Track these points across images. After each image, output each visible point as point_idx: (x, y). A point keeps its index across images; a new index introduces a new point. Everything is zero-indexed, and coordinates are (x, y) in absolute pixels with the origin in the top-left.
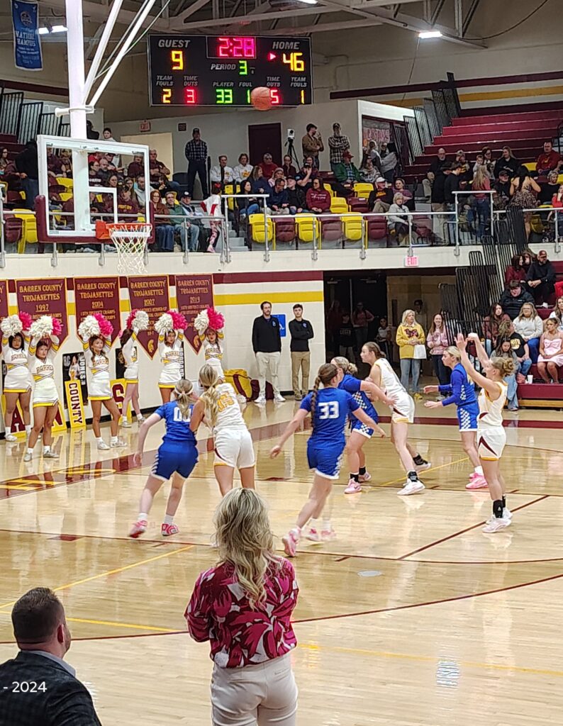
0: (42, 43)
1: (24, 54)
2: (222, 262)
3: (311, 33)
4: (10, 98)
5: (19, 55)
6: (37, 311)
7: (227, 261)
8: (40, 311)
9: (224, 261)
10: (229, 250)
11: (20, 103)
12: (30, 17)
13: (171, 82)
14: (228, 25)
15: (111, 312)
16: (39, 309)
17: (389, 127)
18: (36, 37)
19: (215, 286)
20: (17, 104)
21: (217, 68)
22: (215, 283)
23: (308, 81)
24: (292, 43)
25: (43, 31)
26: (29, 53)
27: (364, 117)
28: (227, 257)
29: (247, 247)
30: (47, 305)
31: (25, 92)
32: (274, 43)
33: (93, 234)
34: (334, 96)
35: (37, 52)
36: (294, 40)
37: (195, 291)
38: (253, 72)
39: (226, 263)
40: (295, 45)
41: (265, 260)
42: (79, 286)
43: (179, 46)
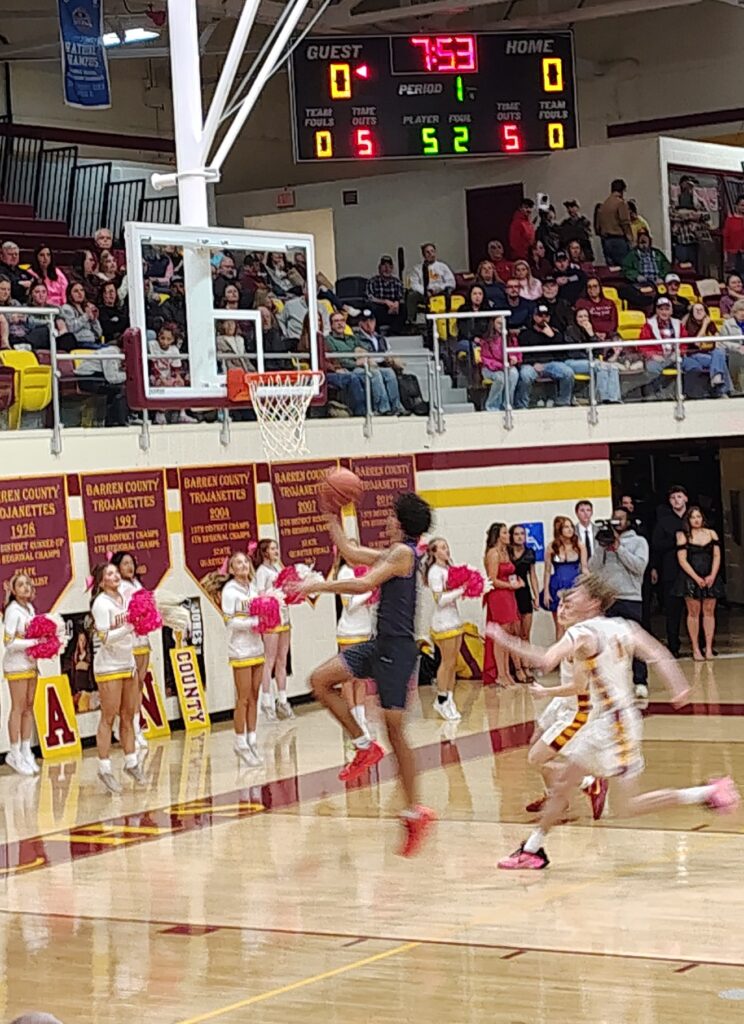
0: (109, 61)
1: (80, 81)
2: (429, 432)
3: (571, 24)
4: (55, 158)
5: (70, 84)
6: (118, 527)
7: (438, 431)
8: (123, 527)
9: (433, 430)
10: (441, 410)
11: (71, 165)
12: (88, 18)
13: (331, 120)
14: (427, 16)
15: (243, 525)
16: (120, 524)
17: (715, 182)
18: (98, 50)
19: (419, 476)
20: (66, 167)
21: (410, 93)
22: (419, 469)
23: (570, 107)
24: (540, 42)
25: (110, 39)
26: (88, 79)
27: (672, 167)
28: (438, 423)
29: (472, 405)
30: (134, 516)
31: (79, 146)
32: (509, 43)
33: (222, 392)
34: (615, 132)
35: (102, 77)
36: (544, 37)
37: (386, 485)
38: (472, 96)
39: (437, 434)
40: (546, 45)
41: (505, 427)
42: (187, 481)
43: (343, 55)
